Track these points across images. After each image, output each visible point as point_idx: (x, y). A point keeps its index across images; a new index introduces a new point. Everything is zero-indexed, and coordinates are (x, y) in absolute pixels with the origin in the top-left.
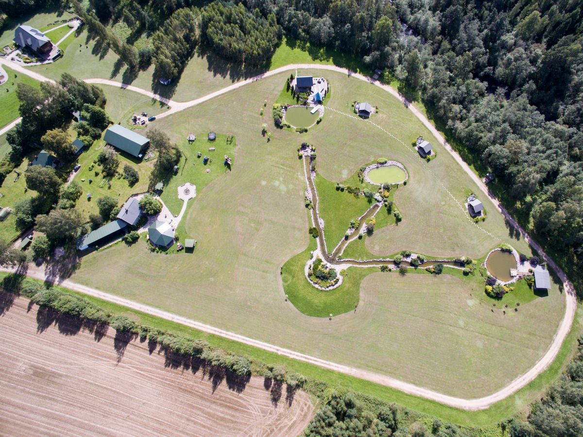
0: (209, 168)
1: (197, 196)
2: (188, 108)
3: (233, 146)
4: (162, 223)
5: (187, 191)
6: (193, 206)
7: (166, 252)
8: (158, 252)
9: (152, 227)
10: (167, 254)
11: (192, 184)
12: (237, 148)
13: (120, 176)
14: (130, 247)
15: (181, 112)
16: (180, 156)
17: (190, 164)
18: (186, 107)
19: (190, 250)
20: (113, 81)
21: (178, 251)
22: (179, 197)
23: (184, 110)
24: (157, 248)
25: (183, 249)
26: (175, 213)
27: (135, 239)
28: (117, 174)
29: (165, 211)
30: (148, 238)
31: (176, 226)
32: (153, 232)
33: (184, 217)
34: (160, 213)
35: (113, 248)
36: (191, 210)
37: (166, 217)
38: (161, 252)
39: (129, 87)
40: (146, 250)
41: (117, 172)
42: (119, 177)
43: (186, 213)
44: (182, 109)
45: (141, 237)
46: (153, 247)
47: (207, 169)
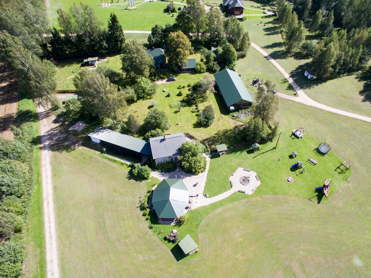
0: (293, 178)
1: (252, 196)
2: (315, 107)
3: (343, 179)
4: (184, 188)
5: (245, 180)
6: (236, 202)
7: (153, 225)
8: (144, 215)
9: (169, 181)
10: (151, 228)
11: (258, 177)
12: (346, 184)
13: (196, 110)
14: (127, 179)
15: (306, 105)
16: (271, 140)
17: (275, 155)
18: (314, 106)
19: (178, 253)
20: (263, 50)
21: (165, 239)
22: (231, 179)
23: (310, 106)
24: (148, 210)
25: (173, 242)
26: (209, 192)
27: (140, 177)
28: (194, 107)
29: (201, 178)
30: (154, 189)
31: (194, 206)
32: (164, 188)
33: (214, 206)
34: (193, 176)
35: (114, 165)
36: (230, 205)
37: (195, 186)
38: (147, 219)
39: (272, 61)
40: (137, 200)
41: (197, 106)
42: (194, 110)
43: (221, 203)
44: (308, 104)
45: (149, 181)
46: (146, 205)
47: (292, 177)
